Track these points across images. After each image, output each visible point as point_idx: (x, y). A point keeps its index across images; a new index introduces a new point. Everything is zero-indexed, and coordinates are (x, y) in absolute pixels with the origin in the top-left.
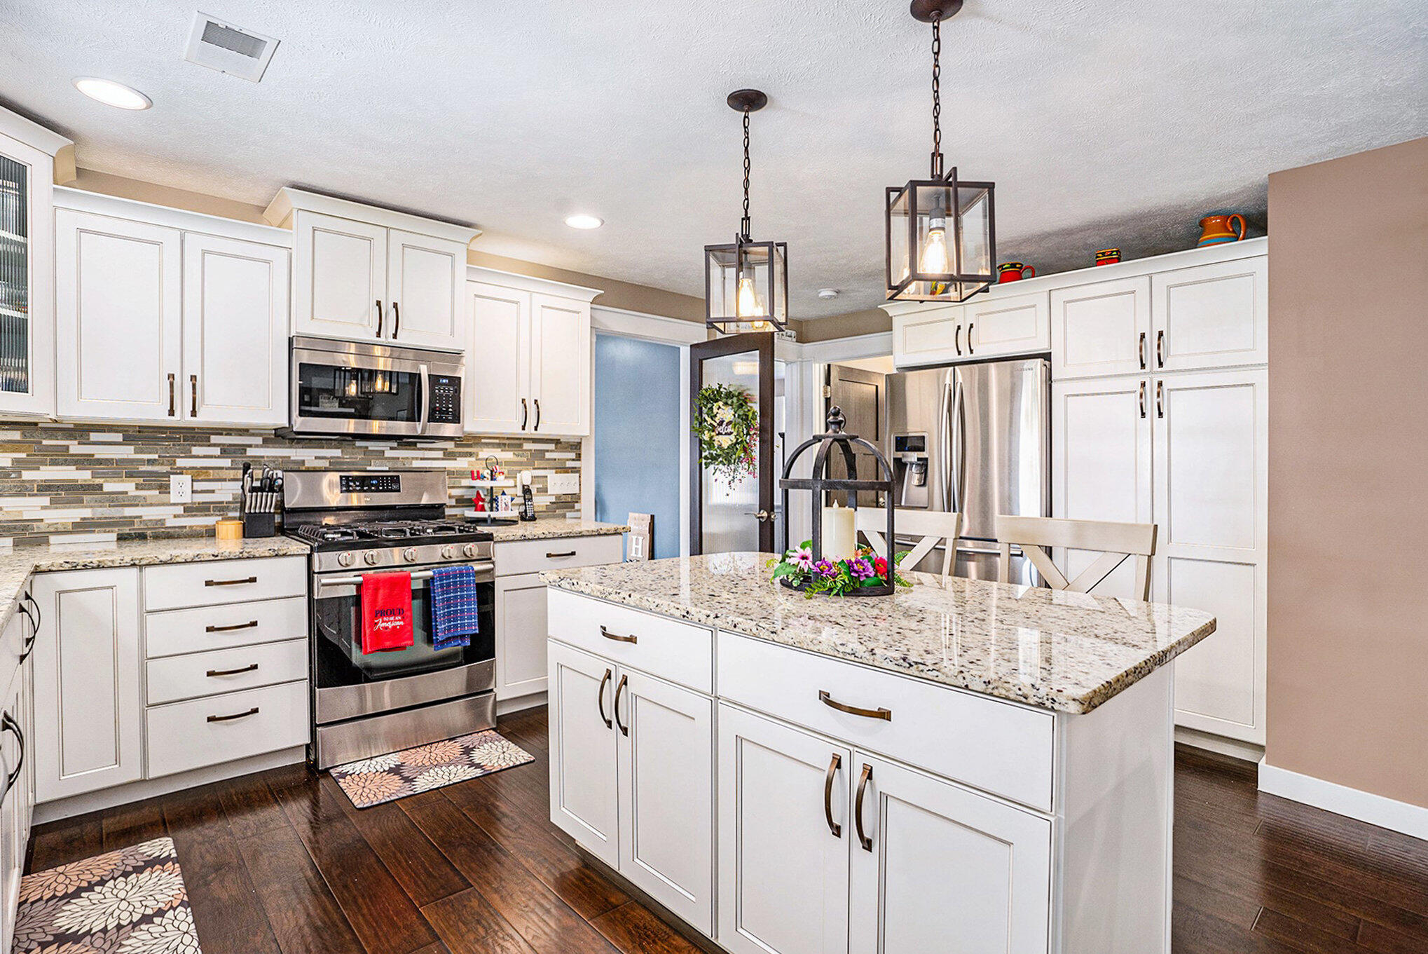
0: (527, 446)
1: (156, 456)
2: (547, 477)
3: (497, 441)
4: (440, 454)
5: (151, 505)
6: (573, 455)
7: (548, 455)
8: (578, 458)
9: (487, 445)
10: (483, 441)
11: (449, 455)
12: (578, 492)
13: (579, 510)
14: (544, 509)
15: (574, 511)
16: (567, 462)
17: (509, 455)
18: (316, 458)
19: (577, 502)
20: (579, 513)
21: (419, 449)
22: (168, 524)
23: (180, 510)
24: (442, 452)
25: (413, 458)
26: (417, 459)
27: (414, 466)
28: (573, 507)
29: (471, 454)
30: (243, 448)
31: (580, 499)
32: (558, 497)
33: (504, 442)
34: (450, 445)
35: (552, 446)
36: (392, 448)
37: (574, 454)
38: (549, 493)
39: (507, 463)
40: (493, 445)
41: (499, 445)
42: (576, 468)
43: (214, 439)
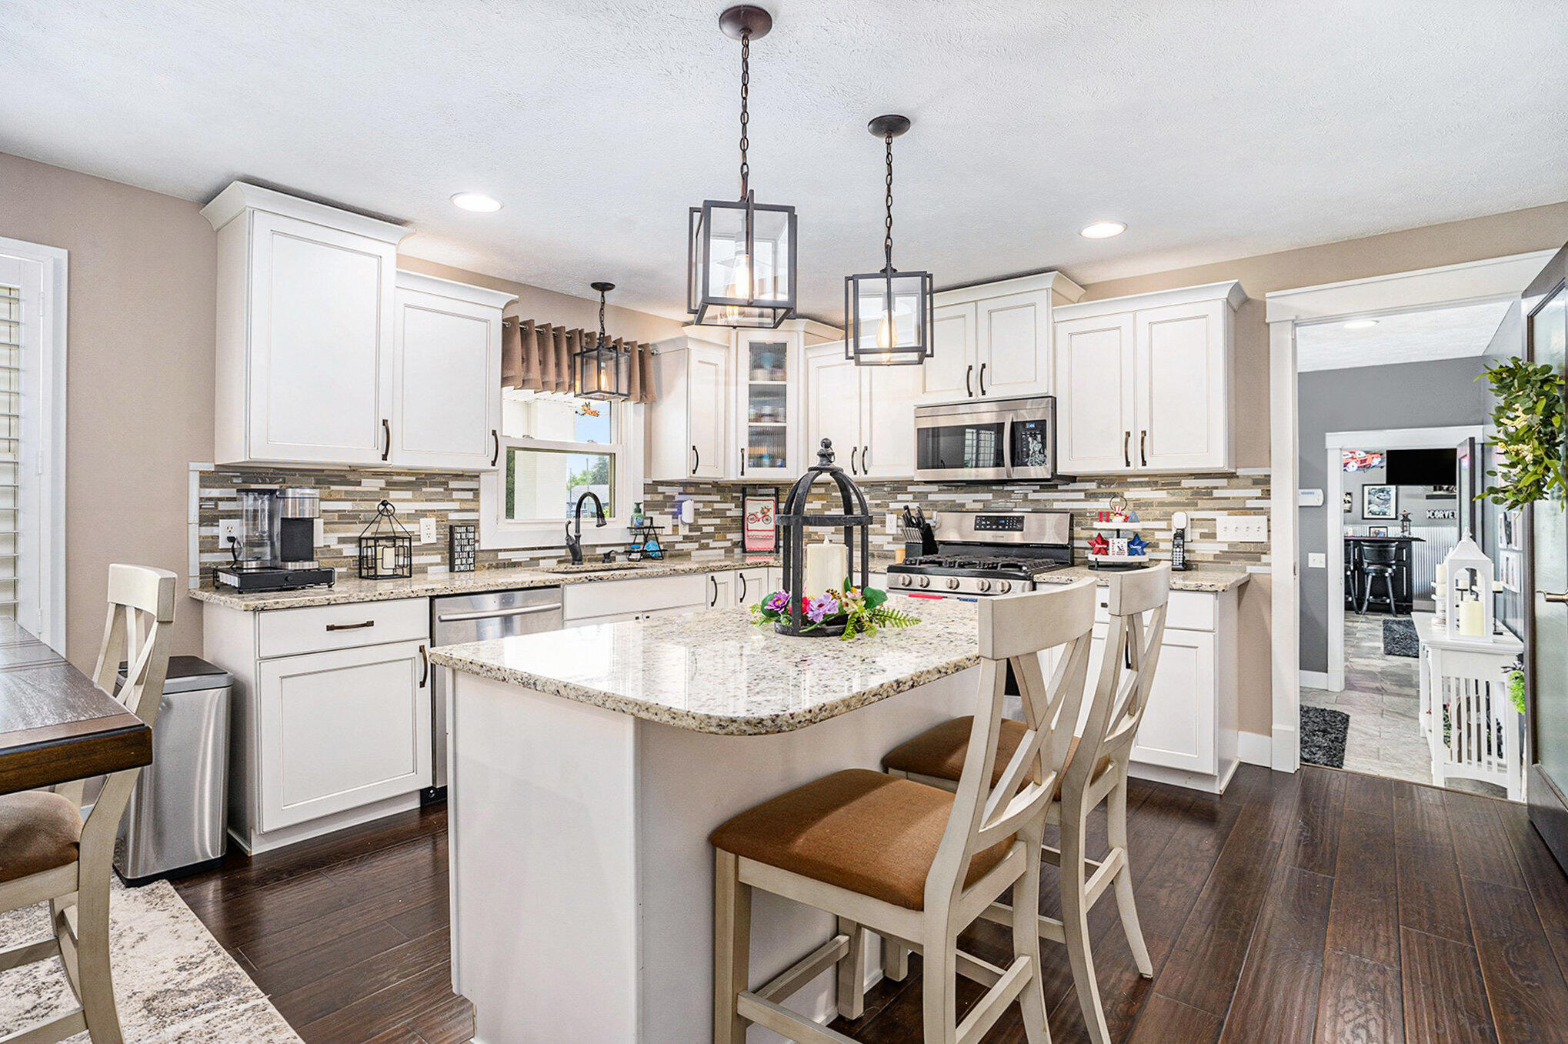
0: (1185, 483)
1: (879, 502)
2: (1215, 520)
3: (1147, 479)
4: (1082, 495)
5: (877, 534)
6: (1258, 492)
7: (1216, 493)
8: (1267, 495)
9: (1134, 484)
10: (1129, 480)
11: (1090, 496)
12: (1265, 540)
13: (1269, 564)
14: (1211, 559)
15: (1261, 565)
16: (1247, 501)
17: (1162, 495)
18: (974, 501)
19: (1265, 553)
20: (1268, 568)
21: (1060, 491)
22: (885, 549)
23: (890, 539)
24: (1083, 494)
25: (1054, 500)
26: (1058, 500)
27: (1055, 507)
28: (1259, 560)
29: (1115, 495)
30: (926, 494)
31: (1270, 549)
32: (1230, 545)
33: (1155, 479)
34: (1092, 486)
35: (1223, 482)
36: (1034, 491)
37: (1260, 490)
38: (1218, 539)
39: (1162, 504)
40: (1141, 484)
41: (1147, 484)
42: (1262, 509)
43: (910, 488)
